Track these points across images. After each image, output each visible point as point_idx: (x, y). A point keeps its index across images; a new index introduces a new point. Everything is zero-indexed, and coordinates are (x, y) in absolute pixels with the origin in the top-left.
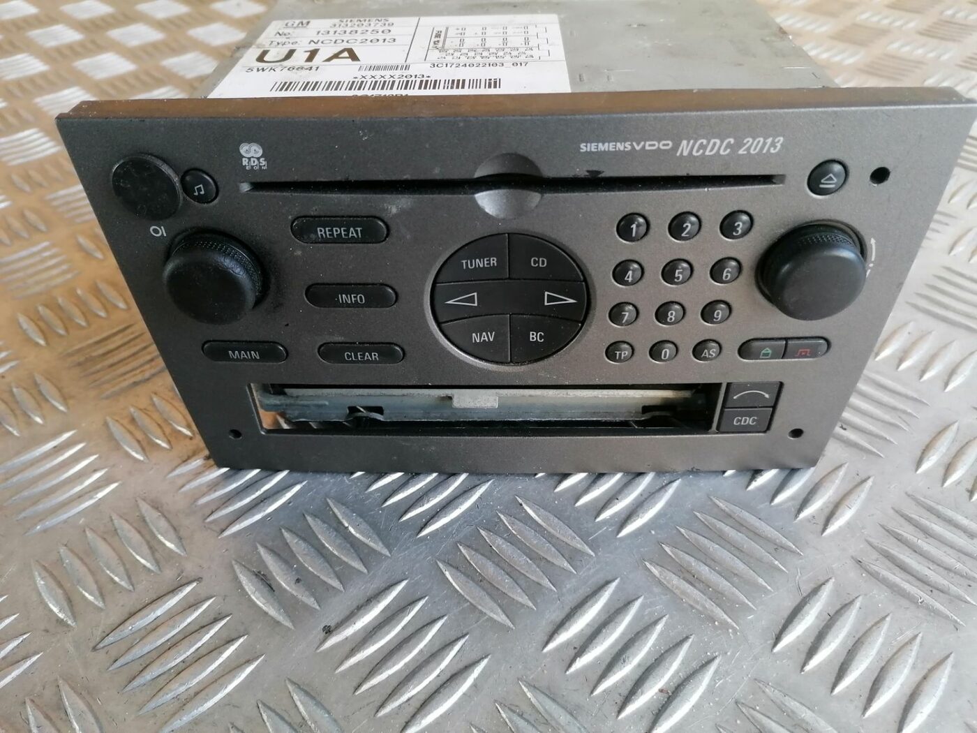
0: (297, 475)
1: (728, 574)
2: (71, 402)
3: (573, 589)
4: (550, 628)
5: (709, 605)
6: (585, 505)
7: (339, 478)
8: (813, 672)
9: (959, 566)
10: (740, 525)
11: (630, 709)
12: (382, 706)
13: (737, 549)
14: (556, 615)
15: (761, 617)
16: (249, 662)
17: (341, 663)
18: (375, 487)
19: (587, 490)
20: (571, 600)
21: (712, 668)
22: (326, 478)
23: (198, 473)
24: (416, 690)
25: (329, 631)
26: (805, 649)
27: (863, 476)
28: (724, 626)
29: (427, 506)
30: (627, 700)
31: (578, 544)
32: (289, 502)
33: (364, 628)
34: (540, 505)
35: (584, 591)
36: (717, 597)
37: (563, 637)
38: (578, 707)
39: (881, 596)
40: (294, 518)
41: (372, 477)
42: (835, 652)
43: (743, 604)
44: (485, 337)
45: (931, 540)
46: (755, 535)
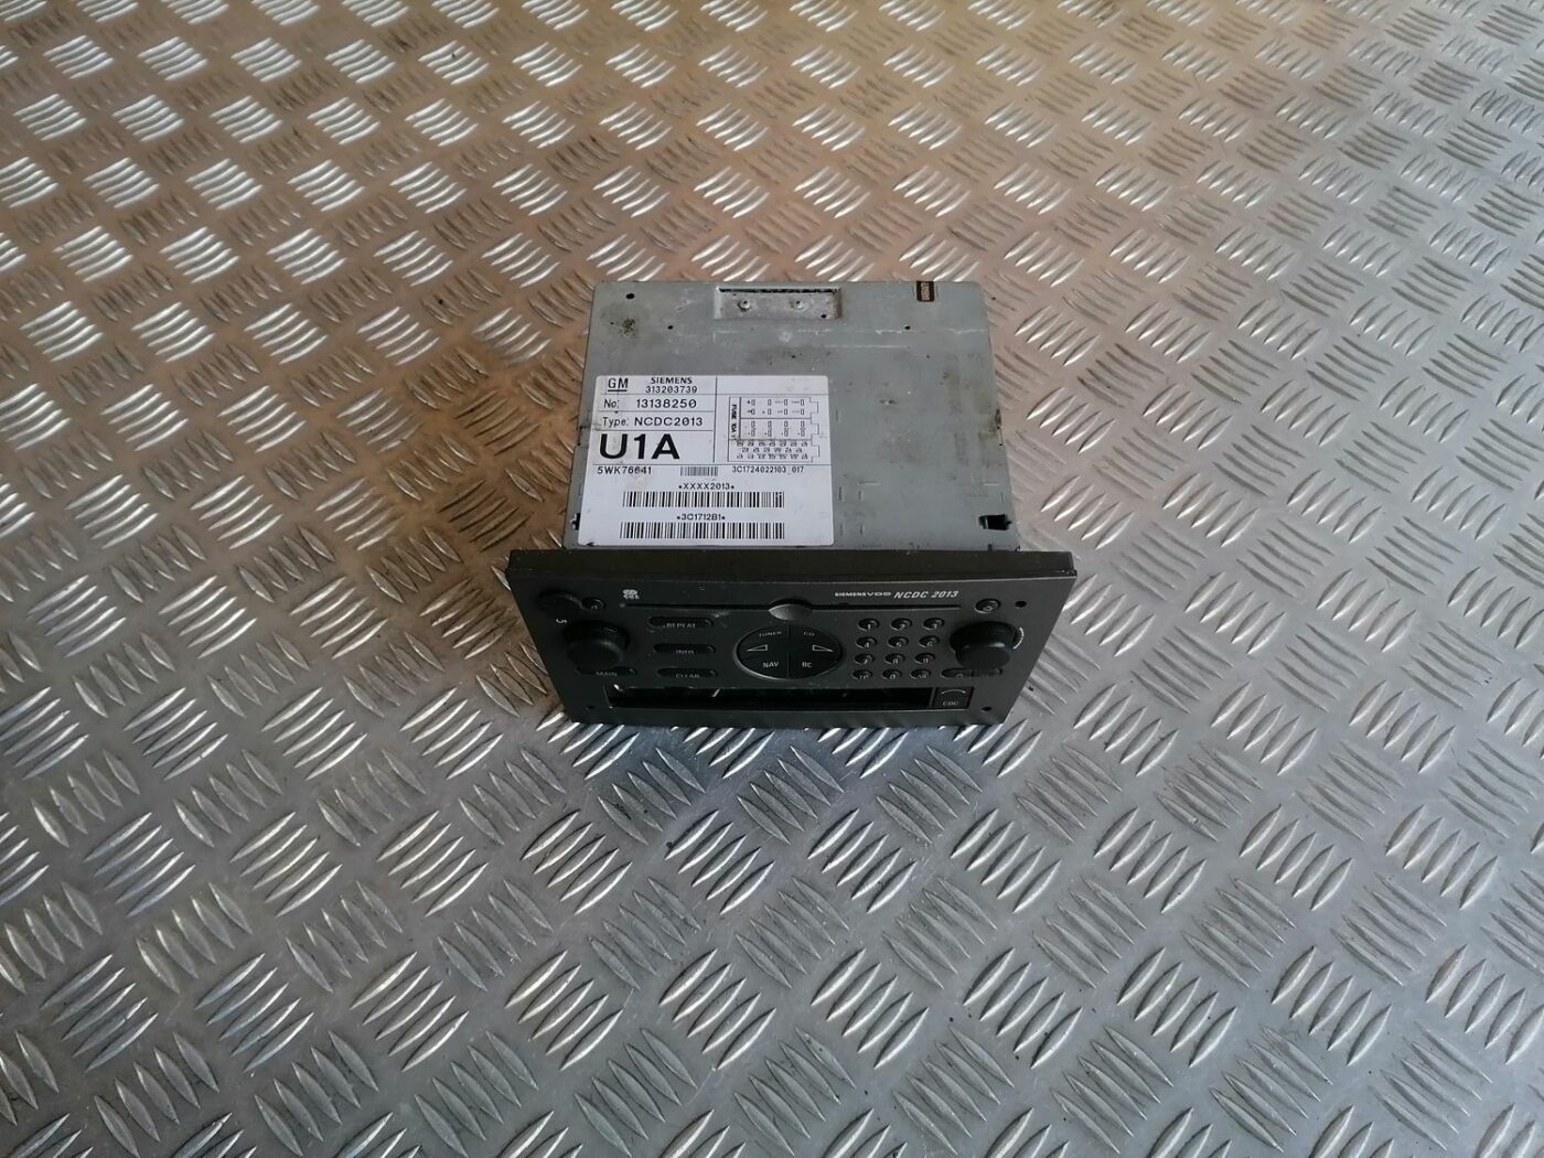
0: (632, 729)
1: (930, 805)
2: (443, 661)
3: (829, 817)
4: (813, 844)
5: (915, 827)
6: (839, 753)
7: (663, 730)
8: (973, 871)
9: (1081, 801)
10: (943, 770)
11: (859, 894)
12: (709, 893)
13: (938, 788)
14: (816, 834)
15: (945, 836)
16: (623, 867)
17: (682, 867)
18: (689, 738)
19: (841, 742)
20: (827, 825)
21: (911, 870)
22: (653, 731)
23: (558, 727)
24: (729, 884)
25: (671, 847)
26: (970, 857)
27: (1036, 730)
28: (923, 842)
29: (728, 754)
30: (858, 889)
31: (833, 783)
32: (629, 750)
33: (693, 844)
34: (808, 753)
35: (838, 817)
36: (921, 822)
37: (821, 849)
38: (828, 893)
39: (1026, 821)
40: (633, 763)
41: (686, 730)
42: (989, 859)
43: (936, 826)
44: (772, 664)
45: (1069, 782)
46: (952, 777)
